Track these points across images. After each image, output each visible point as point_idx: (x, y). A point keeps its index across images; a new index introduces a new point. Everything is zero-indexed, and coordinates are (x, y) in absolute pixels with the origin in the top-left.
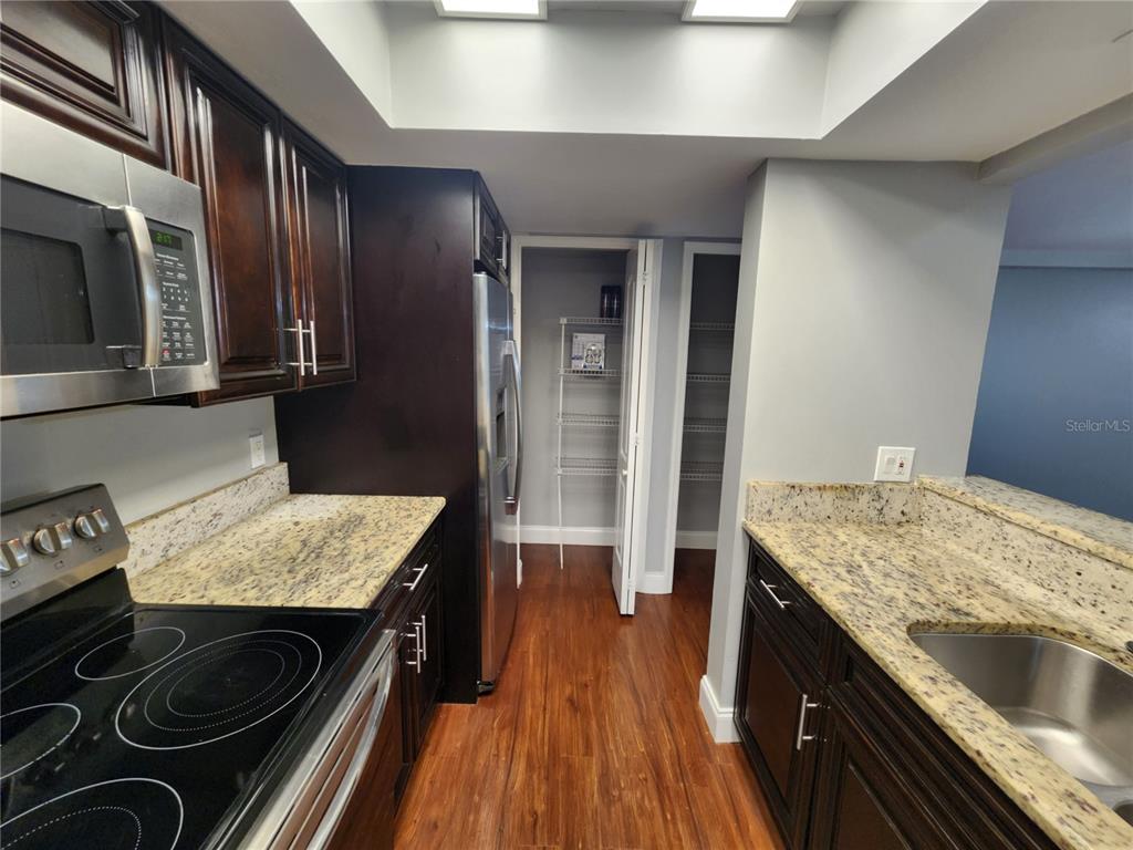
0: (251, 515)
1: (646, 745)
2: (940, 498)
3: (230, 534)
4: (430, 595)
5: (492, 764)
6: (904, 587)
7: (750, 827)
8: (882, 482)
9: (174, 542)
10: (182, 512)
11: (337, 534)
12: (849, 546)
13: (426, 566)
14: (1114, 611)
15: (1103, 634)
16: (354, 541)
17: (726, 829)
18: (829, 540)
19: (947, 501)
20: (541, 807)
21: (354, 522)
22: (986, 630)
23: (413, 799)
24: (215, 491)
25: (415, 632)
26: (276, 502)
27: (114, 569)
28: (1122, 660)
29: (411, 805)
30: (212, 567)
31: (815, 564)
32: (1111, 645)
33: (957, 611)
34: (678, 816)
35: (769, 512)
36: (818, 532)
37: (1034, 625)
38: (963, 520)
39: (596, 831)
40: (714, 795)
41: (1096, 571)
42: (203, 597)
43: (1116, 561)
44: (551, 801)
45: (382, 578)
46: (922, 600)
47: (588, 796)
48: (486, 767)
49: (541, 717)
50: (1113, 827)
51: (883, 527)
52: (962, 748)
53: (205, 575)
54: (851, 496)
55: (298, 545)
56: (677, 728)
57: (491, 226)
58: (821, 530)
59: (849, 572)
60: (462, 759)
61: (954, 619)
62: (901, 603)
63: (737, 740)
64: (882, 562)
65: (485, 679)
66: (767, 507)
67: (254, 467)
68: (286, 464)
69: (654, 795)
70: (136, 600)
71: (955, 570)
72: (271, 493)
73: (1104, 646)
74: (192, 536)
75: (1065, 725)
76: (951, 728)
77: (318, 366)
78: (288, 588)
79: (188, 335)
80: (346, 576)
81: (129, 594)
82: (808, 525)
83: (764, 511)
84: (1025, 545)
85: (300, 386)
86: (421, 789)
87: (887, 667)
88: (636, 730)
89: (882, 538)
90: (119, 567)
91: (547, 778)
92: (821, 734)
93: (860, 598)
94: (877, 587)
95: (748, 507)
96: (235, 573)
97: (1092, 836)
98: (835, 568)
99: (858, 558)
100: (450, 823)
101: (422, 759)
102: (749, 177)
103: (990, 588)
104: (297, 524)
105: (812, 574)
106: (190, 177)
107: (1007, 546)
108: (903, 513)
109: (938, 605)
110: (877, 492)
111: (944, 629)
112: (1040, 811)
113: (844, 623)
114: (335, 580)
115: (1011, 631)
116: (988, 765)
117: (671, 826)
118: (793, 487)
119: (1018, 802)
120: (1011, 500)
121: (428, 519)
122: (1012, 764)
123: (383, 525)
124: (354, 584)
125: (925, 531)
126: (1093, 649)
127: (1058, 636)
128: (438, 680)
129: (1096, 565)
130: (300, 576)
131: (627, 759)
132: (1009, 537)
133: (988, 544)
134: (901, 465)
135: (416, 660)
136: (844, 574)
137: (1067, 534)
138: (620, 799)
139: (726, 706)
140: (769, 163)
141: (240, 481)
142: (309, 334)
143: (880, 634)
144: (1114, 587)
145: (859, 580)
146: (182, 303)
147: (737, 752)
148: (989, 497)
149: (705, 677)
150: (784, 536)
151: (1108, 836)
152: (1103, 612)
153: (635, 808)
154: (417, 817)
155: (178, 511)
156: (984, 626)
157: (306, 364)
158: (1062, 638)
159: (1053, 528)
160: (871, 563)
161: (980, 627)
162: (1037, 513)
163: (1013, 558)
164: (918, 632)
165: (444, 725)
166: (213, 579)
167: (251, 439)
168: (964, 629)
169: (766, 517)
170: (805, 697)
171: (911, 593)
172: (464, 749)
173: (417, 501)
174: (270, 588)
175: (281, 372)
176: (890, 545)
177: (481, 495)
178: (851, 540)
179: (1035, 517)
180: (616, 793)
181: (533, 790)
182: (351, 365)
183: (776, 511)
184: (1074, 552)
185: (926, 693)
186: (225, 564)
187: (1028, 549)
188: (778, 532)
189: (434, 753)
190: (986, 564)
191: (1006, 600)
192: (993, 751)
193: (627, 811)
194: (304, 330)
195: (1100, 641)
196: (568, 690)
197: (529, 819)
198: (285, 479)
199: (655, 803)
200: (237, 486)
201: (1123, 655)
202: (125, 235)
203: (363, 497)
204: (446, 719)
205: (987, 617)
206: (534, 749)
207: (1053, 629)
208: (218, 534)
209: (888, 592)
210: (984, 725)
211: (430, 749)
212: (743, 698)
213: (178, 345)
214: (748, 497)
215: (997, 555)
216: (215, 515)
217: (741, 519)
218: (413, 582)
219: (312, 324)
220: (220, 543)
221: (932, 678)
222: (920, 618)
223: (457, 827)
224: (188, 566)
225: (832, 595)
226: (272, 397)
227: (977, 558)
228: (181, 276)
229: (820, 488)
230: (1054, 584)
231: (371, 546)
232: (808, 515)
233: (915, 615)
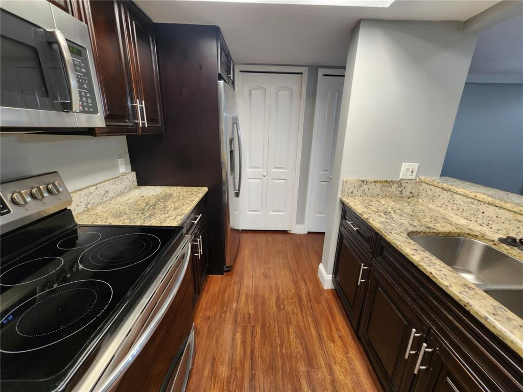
0: (121, 194)
1: (295, 290)
2: (428, 186)
3: (113, 200)
4: (202, 229)
5: (231, 297)
6: (408, 220)
7: (337, 318)
8: (403, 179)
9: (90, 202)
10: (92, 189)
11: (161, 200)
12: (386, 206)
13: (201, 215)
14: (495, 227)
15: (489, 235)
16: (169, 203)
17: (327, 319)
18: (377, 203)
19: (431, 187)
20: (252, 312)
21: (167, 197)
22: (441, 235)
23: (199, 309)
24: (105, 181)
25: (197, 242)
26: (132, 189)
27: (66, 209)
28: (495, 244)
29: (198, 311)
30: (108, 212)
31: (370, 211)
32: (492, 239)
33: (429, 228)
34: (308, 315)
35: (352, 192)
36: (373, 200)
37: (461, 232)
38: (436, 195)
39: (274, 320)
40: (323, 307)
41: (491, 211)
42: (106, 222)
43: (500, 206)
44: (255, 309)
45: (183, 216)
46: (415, 224)
47: (271, 307)
48: (229, 297)
49: (251, 280)
50: (480, 295)
51: (402, 199)
52: (425, 272)
53: (105, 215)
54: (389, 185)
55: (145, 205)
56: (308, 284)
57: (225, 57)
58: (374, 200)
59: (385, 214)
60: (219, 295)
61: (428, 231)
62: (406, 225)
63: (333, 288)
64: (400, 211)
65: (227, 265)
66: (351, 190)
67: (121, 172)
68: (135, 172)
69: (299, 308)
70: (77, 223)
71: (431, 214)
72: (129, 185)
73: (489, 240)
74: (97, 200)
75: (468, 272)
76: (421, 265)
77: (147, 124)
78: (142, 219)
79: (89, 100)
80: (167, 215)
81: (74, 220)
82: (368, 198)
83: (350, 192)
84: (462, 203)
85: (140, 132)
86: (202, 305)
87: (397, 246)
88: (291, 285)
89: (401, 202)
90: (68, 208)
91: (254, 302)
92: (368, 279)
93: (389, 223)
94: (397, 220)
95: (343, 190)
96: (118, 214)
97: (471, 297)
98: (379, 213)
99: (389, 209)
100: (215, 317)
101: (202, 294)
102: (351, 31)
103: (444, 220)
104: (142, 197)
105: (369, 215)
106: (81, 19)
107: (454, 204)
108: (411, 193)
109: (421, 226)
110: (400, 183)
111: (423, 234)
112: (452, 290)
113: (381, 232)
114: (162, 217)
115: (451, 235)
116: (434, 277)
117: (305, 319)
118: (363, 181)
119: (444, 289)
120: (458, 185)
121: (201, 195)
122: (444, 276)
123: (181, 197)
124: (171, 218)
125: (420, 200)
126: (485, 241)
127: (470, 237)
128: (207, 265)
129: (491, 208)
130: (147, 215)
131: (287, 295)
132: (455, 200)
133: (446, 203)
134: (412, 172)
135: (198, 253)
136: (383, 215)
137: (481, 196)
138: (284, 308)
139: (330, 274)
140: (362, 21)
141: (116, 178)
142: (142, 107)
143: (396, 235)
144: (497, 217)
145: (389, 217)
146: (85, 83)
147: (333, 292)
148: (449, 184)
149: (321, 264)
150: (357, 202)
151: (477, 297)
152: (491, 228)
153: (290, 312)
154: (201, 315)
155: (90, 188)
156: (440, 233)
157: (142, 122)
158: (472, 237)
159: (475, 194)
160: (395, 212)
161: (438, 234)
162: (469, 189)
163: (456, 208)
164: (412, 235)
165: (210, 283)
166: (109, 216)
167: (119, 160)
168: (431, 235)
169: (350, 195)
170: (363, 264)
171: (411, 222)
172: (219, 292)
173: (195, 189)
174: (135, 219)
175: (131, 124)
176: (404, 205)
177: (223, 189)
178: (387, 204)
179: (467, 190)
180: (283, 307)
181: (249, 306)
182: (162, 124)
183: (355, 192)
184: (482, 203)
185: (413, 254)
186: (113, 211)
187: (463, 204)
188: (355, 201)
189: (207, 293)
190: (444, 212)
191: (451, 224)
192: (437, 272)
193: (287, 313)
194: (140, 105)
195: (488, 238)
196: (262, 270)
197: (247, 316)
198: (135, 179)
199: (299, 310)
200: (114, 180)
201: (496, 242)
202: (56, 45)
203: (171, 187)
204: (211, 281)
205: (441, 230)
206: (249, 291)
207: (469, 234)
208: (108, 200)
209: (400, 221)
210: (435, 264)
211: (205, 292)
212: (336, 272)
213: (85, 104)
214: (343, 186)
215: (449, 208)
216: (106, 192)
217: (339, 196)
218: (195, 220)
219: (143, 102)
220: (109, 204)
221: (415, 250)
222: (413, 230)
223: (218, 318)
224: (97, 211)
225: (376, 222)
226: (125, 136)
227: (441, 210)
228: (83, 70)
229: (375, 182)
230: (472, 218)
231: (177, 205)
232: (369, 194)
233: (411, 229)
